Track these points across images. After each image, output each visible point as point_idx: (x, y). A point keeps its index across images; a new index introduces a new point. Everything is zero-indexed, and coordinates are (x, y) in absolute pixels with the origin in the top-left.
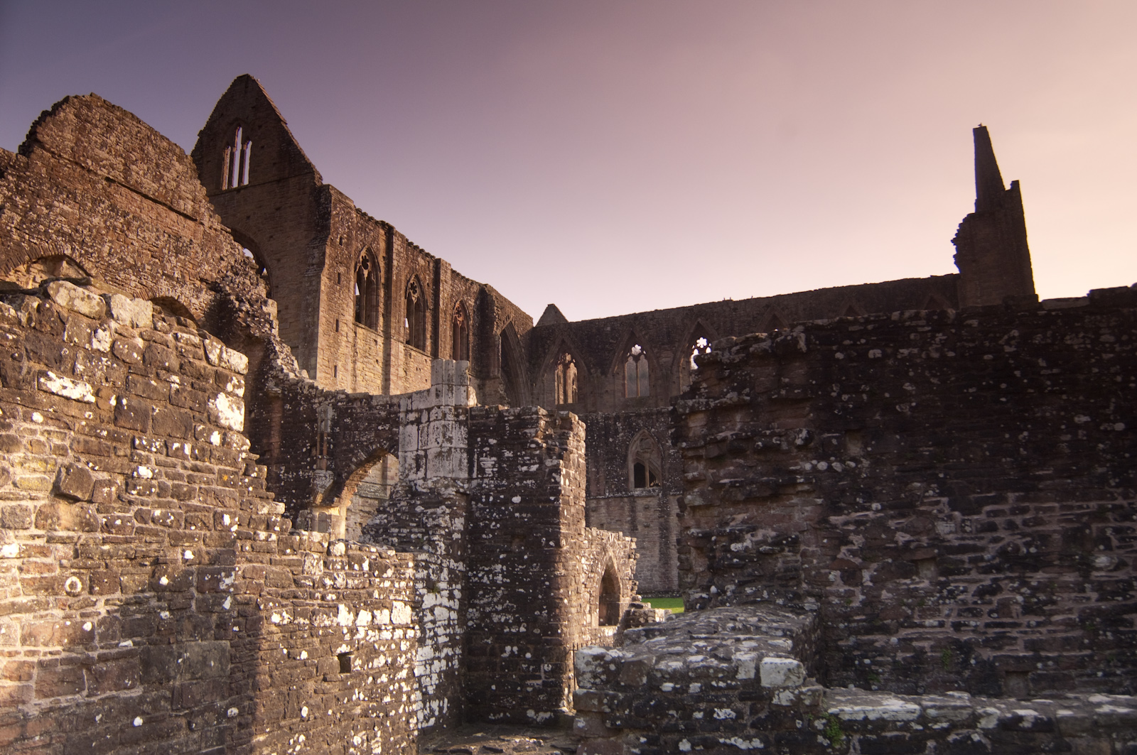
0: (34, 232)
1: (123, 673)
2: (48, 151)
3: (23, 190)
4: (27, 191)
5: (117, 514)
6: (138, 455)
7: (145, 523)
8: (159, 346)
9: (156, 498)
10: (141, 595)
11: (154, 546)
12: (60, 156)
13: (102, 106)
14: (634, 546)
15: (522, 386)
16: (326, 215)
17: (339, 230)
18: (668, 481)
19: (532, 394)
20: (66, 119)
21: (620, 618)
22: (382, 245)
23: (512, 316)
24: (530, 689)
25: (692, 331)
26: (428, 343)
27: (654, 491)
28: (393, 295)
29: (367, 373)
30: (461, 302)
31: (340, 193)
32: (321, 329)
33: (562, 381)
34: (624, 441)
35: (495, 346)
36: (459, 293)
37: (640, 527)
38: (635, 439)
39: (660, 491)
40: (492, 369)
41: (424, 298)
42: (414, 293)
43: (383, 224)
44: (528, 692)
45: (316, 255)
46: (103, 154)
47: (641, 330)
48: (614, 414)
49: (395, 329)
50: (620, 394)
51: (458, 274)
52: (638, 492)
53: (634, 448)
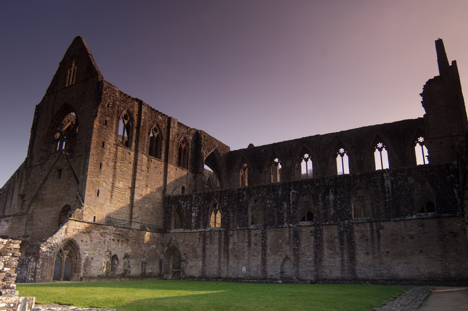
15: (223, 178)
16: (101, 94)
17: (107, 100)
19: (229, 182)
22: (136, 109)
23: (217, 145)
26: (163, 155)
27: (260, 226)
28: (141, 132)
29: (123, 168)
30: (184, 137)
31: (110, 84)
32: (92, 146)
34: (246, 201)
35: (202, 158)
36: (183, 133)
37: (252, 245)
38: (252, 200)
39: (263, 226)
40: (200, 169)
41: (161, 135)
42: (156, 132)
43: (137, 100)
45: (94, 112)
47: (277, 151)
49: (141, 148)
51: (183, 125)
52: (252, 227)
53: (251, 204)
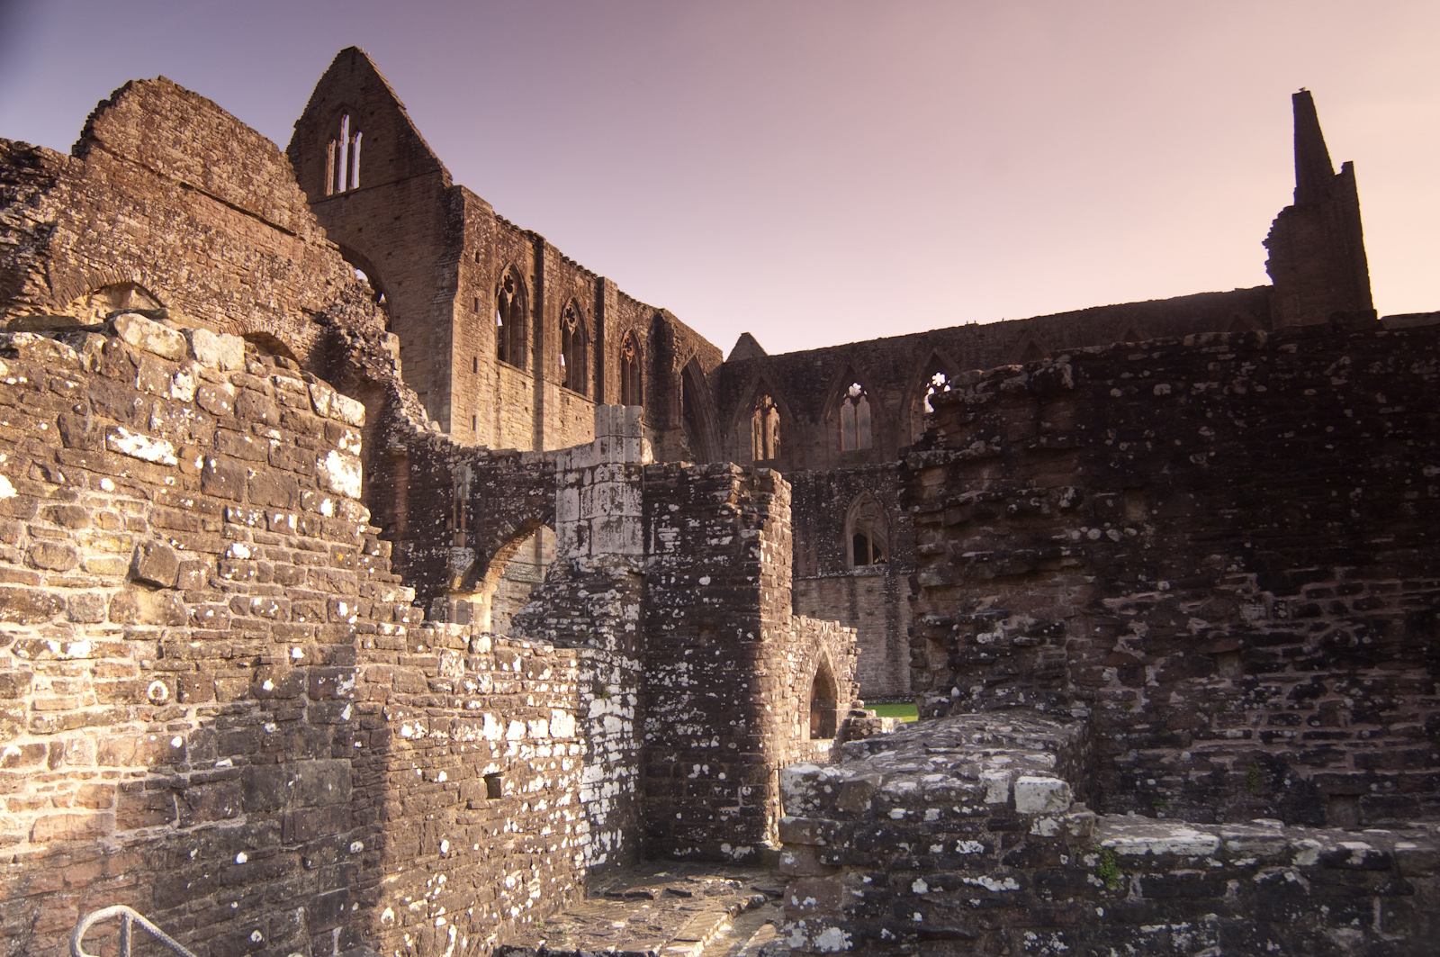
0: (94, 255)
1: (221, 799)
2: (108, 151)
3: (79, 202)
4: (84, 203)
5: (208, 603)
6: (231, 529)
7: (244, 614)
8: (254, 393)
9: (255, 583)
10: (240, 703)
11: (255, 643)
12: (123, 157)
13: (173, 93)
14: (854, 638)
15: (710, 437)
16: (458, 225)
17: (474, 241)
18: (896, 556)
19: (723, 448)
20: (129, 110)
21: (837, 730)
22: (530, 261)
23: (696, 348)
24: (724, 818)
25: (926, 365)
26: (591, 384)
27: (879, 569)
28: (545, 324)
29: (514, 425)
30: (631, 332)
31: (476, 196)
32: (455, 370)
33: (760, 431)
34: (841, 506)
35: (675, 387)
36: (628, 320)
37: (861, 615)
38: (855, 503)
39: (887, 568)
40: (672, 417)
41: (584, 328)
42: (571, 322)
43: (531, 235)
44: (722, 821)
45: (447, 276)
46: (176, 153)
47: (861, 365)
48: (828, 472)
49: (548, 368)
50: (835, 447)
51: (627, 297)
52: (858, 570)
53: (852, 516)
